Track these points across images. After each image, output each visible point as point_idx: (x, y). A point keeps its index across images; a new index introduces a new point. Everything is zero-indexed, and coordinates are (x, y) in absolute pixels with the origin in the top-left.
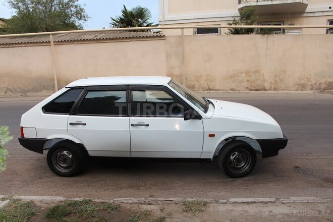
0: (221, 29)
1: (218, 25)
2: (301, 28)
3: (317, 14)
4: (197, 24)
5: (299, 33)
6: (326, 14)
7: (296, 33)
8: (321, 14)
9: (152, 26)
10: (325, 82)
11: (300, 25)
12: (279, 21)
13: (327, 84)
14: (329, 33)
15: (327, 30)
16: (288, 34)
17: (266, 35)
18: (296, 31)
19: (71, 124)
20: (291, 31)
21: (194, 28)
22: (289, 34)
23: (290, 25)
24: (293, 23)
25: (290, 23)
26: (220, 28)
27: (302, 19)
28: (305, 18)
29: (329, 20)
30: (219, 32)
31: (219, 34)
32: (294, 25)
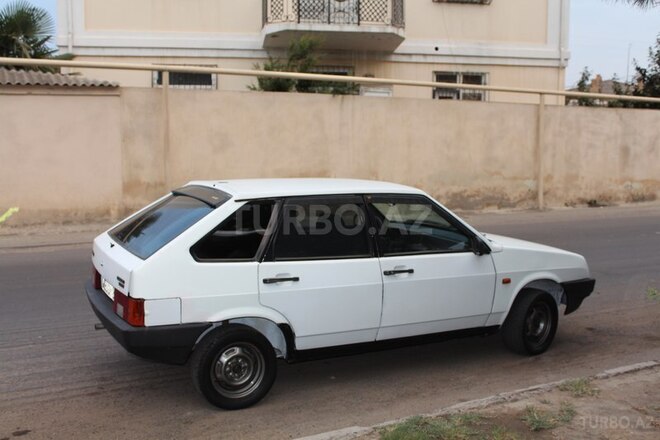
0: (220, 76)
1: (211, 66)
2: (391, 84)
3: (414, 59)
4: (156, 61)
5: (386, 95)
6: (430, 59)
7: (380, 93)
8: (421, 59)
9: (57, 58)
10: (447, 193)
11: (385, 77)
12: (344, 67)
13: (448, 198)
14: (437, 97)
15: (434, 92)
16: (367, 94)
17: (340, 96)
18: (381, 90)
19: (265, 281)
20: (372, 89)
21: (152, 70)
22: (369, 94)
23: (366, 76)
24: (372, 73)
25: (365, 72)
26: (217, 73)
27: (388, 65)
28: (393, 65)
29: (435, 72)
30: (214, 82)
31: (214, 87)
32: (373, 76)
